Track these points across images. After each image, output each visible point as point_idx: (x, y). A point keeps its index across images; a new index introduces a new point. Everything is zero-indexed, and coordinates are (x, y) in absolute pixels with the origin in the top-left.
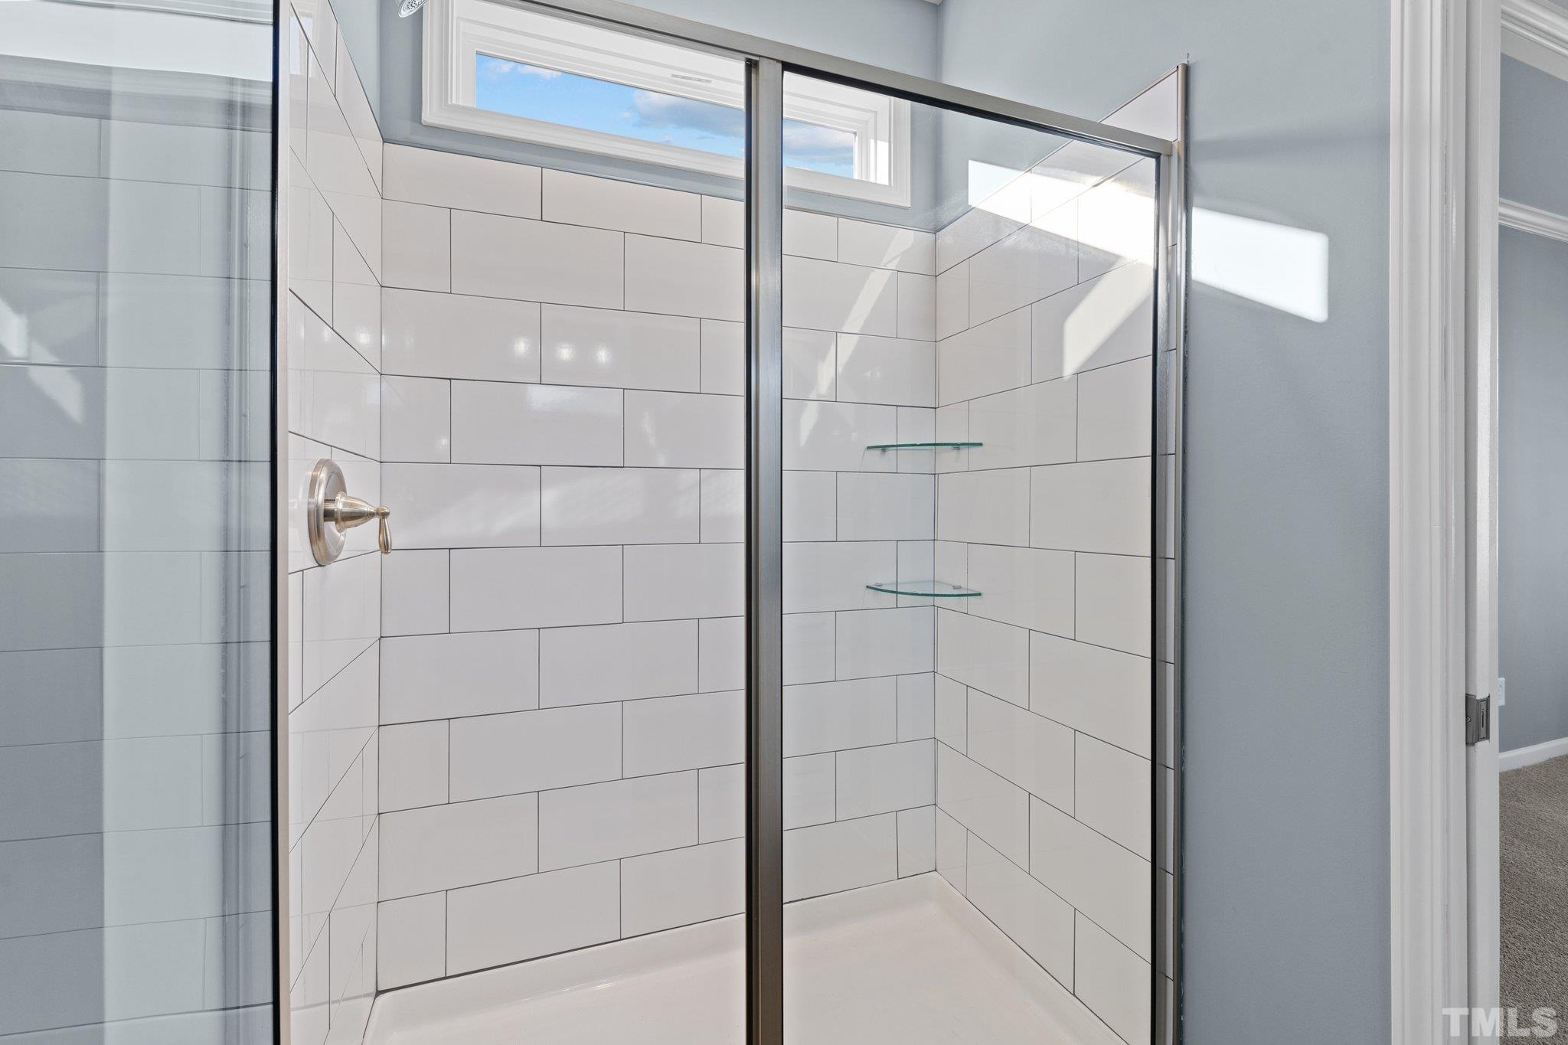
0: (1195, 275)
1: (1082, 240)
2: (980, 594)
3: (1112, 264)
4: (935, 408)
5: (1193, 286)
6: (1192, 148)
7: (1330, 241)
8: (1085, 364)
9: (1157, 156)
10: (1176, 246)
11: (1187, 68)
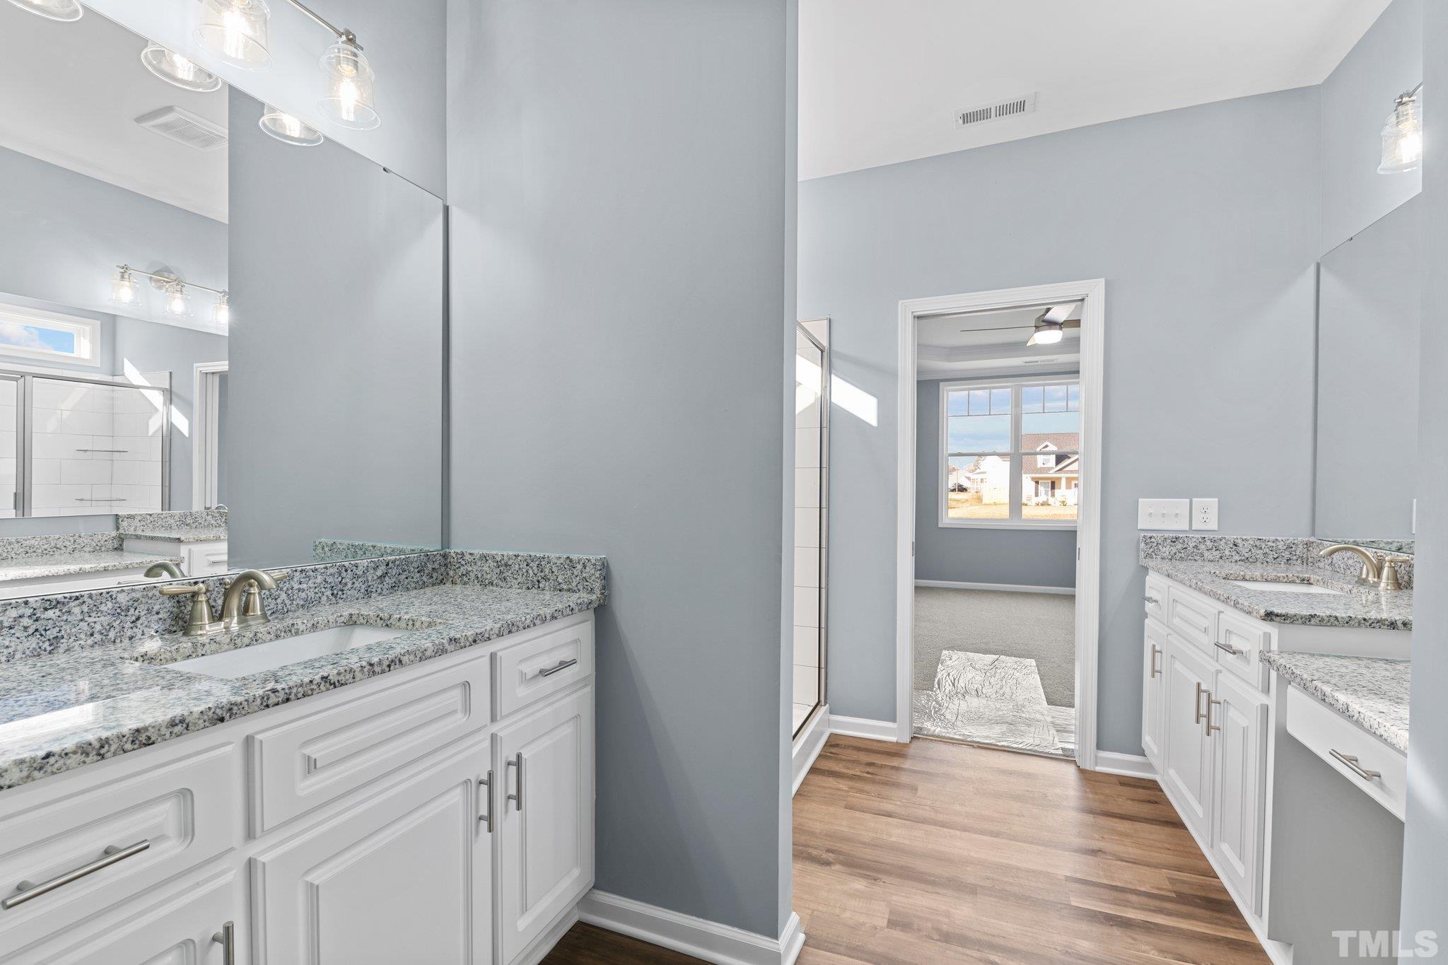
5: (833, 405)
6: (832, 352)
7: (879, 403)
9: (821, 350)
10: (827, 387)
11: (830, 320)
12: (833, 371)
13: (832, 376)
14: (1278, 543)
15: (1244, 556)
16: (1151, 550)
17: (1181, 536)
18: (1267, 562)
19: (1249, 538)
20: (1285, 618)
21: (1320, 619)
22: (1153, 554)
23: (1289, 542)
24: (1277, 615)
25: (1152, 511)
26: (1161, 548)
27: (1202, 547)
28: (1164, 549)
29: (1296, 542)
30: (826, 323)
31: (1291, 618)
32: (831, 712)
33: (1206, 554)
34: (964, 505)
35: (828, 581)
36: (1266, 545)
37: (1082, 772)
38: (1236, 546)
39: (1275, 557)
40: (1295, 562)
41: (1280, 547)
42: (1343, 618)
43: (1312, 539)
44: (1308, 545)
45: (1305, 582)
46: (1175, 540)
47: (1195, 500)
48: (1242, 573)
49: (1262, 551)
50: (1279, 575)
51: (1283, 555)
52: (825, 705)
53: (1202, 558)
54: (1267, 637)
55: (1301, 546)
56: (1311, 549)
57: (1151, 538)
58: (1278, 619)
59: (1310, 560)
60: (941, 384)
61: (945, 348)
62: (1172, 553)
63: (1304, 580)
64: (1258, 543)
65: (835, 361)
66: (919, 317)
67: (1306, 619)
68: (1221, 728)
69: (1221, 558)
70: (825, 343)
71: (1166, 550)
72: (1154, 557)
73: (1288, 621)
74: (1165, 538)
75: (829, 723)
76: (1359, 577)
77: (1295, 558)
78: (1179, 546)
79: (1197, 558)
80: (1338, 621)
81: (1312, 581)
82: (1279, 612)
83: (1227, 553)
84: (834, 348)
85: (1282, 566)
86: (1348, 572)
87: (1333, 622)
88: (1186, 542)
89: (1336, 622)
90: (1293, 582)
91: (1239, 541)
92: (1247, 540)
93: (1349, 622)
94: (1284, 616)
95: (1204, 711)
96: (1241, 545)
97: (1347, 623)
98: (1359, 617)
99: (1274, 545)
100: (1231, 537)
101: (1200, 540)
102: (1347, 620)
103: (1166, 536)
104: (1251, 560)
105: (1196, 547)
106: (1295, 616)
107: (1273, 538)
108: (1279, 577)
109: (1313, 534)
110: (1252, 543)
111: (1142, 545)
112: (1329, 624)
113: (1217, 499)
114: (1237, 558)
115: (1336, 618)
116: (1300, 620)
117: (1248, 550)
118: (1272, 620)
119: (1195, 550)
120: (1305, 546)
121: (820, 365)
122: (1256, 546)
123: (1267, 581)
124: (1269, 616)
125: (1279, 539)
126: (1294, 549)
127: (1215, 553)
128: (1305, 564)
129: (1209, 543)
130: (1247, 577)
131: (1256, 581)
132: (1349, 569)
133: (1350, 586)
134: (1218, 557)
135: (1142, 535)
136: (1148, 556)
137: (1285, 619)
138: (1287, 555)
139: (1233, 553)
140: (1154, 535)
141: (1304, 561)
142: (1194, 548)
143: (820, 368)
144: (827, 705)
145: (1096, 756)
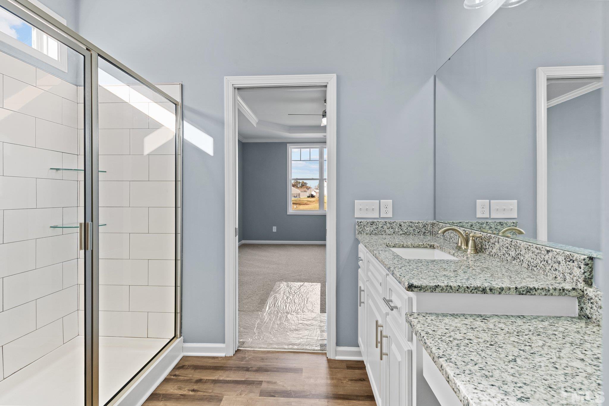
0: (185, 137)
1: (150, 116)
2: (106, 225)
3: (161, 127)
4: (78, 155)
5: (184, 140)
6: (183, 107)
7: (214, 140)
8: (151, 152)
9: (176, 105)
10: (180, 129)
11: (182, 85)
12: (184, 119)
13: (185, 122)
14: (420, 224)
15: (404, 231)
16: (361, 229)
17: (375, 221)
18: (415, 234)
19: (406, 221)
20: (420, 288)
21: (441, 288)
22: (362, 231)
23: (424, 223)
24: (415, 287)
25: (361, 208)
26: (366, 228)
27: (385, 227)
28: (367, 229)
29: (427, 223)
30: (178, 87)
31: (424, 288)
32: (185, 341)
33: (387, 231)
34: (313, 203)
35: (182, 255)
36: (414, 225)
37: (329, 361)
38: (401, 226)
39: (418, 231)
40: (427, 234)
41: (420, 226)
42: (455, 287)
43: (435, 222)
44: (433, 224)
45: (432, 247)
46: (372, 223)
47: (381, 201)
48: (402, 243)
49: (412, 229)
50: (419, 243)
51: (422, 230)
52: (180, 338)
53: (385, 233)
54: (410, 300)
55: (429, 225)
56: (434, 227)
57: (361, 222)
58: (416, 289)
59: (434, 233)
60: (288, 144)
61: (287, 126)
62: (371, 231)
63: (431, 246)
64: (410, 224)
65: (186, 112)
66: (239, 89)
67: (433, 289)
68: (388, 354)
69: (394, 233)
70: (179, 100)
71: (368, 229)
72: (363, 233)
73: (422, 291)
74: (368, 223)
75: (183, 349)
76: (458, 246)
77: (427, 232)
78: (374, 227)
79: (383, 233)
80: (452, 290)
81: (435, 247)
82: (417, 284)
83: (397, 230)
84: (185, 103)
85: (422, 236)
86: (451, 240)
87: (449, 289)
88: (378, 225)
89: (451, 290)
90: (426, 247)
91: (402, 223)
92: (405, 223)
93: (458, 289)
94: (419, 287)
95: (379, 340)
96: (403, 226)
97: (457, 290)
98: (465, 285)
99: (418, 225)
100: (398, 221)
101: (384, 223)
102: (457, 288)
103: (368, 221)
104: (408, 233)
105: (382, 227)
106: (426, 287)
107: (417, 221)
108: (420, 245)
109: (435, 219)
110: (408, 224)
111: (357, 226)
112: (447, 292)
113: (392, 200)
114: (401, 232)
115: (451, 287)
116: (429, 289)
117: (406, 228)
118: (412, 291)
119: (382, 229)
120: (431, 225)
121: (175, 113)
122: (410, 226)
123: (414, 247)
124: (411, 287)
125: (420, 222)
126: (426, 227)
127: (391, 230)
128: (432, 235)
129: (388, 225)
130: (405, 246)
131: (409, 247)
132: (451, 239)
133: (454, 251)
134: (393, 232)
135: (357, 221)
136: (360, 233)
137: (420, 290)
138: (423, 230)
139: (400, 230)
140: (362, 221)
141: (431, 233)
142: (381, 227)
143: (174, 116)
144: (182, 337)
145: (336, 351)
